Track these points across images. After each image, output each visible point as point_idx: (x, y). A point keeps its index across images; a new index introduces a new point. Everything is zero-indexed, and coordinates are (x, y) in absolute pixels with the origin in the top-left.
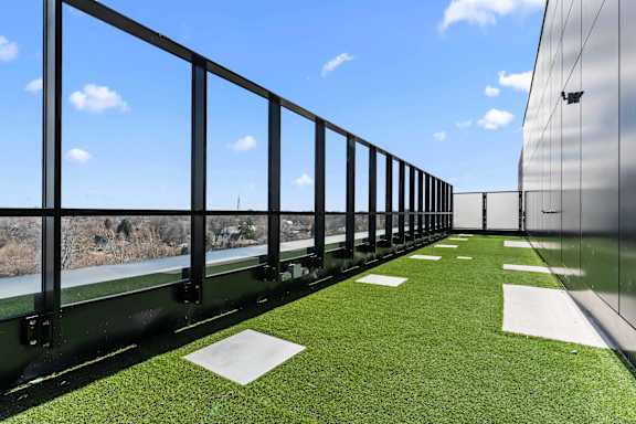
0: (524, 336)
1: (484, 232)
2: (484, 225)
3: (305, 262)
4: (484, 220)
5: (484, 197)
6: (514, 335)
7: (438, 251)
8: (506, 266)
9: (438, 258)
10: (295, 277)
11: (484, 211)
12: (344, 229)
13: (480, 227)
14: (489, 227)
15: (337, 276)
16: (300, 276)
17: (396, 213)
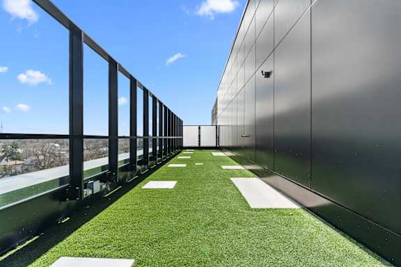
0: (264, 210)
1: (200, 148)
2: (199, 144)
3: (102, 178)
4: (199, 141)
5: (199, 128)
6: (259, 210)
7: (182, 161)
8: (224, 167)
9: (185, 165)
10: (95, 192)
11: (199, 136)
12: (106, 149)
13: (197, 145)
14: (202, 145)
15: (126, 187)
16: (98, 191)
17: (140, 137)
